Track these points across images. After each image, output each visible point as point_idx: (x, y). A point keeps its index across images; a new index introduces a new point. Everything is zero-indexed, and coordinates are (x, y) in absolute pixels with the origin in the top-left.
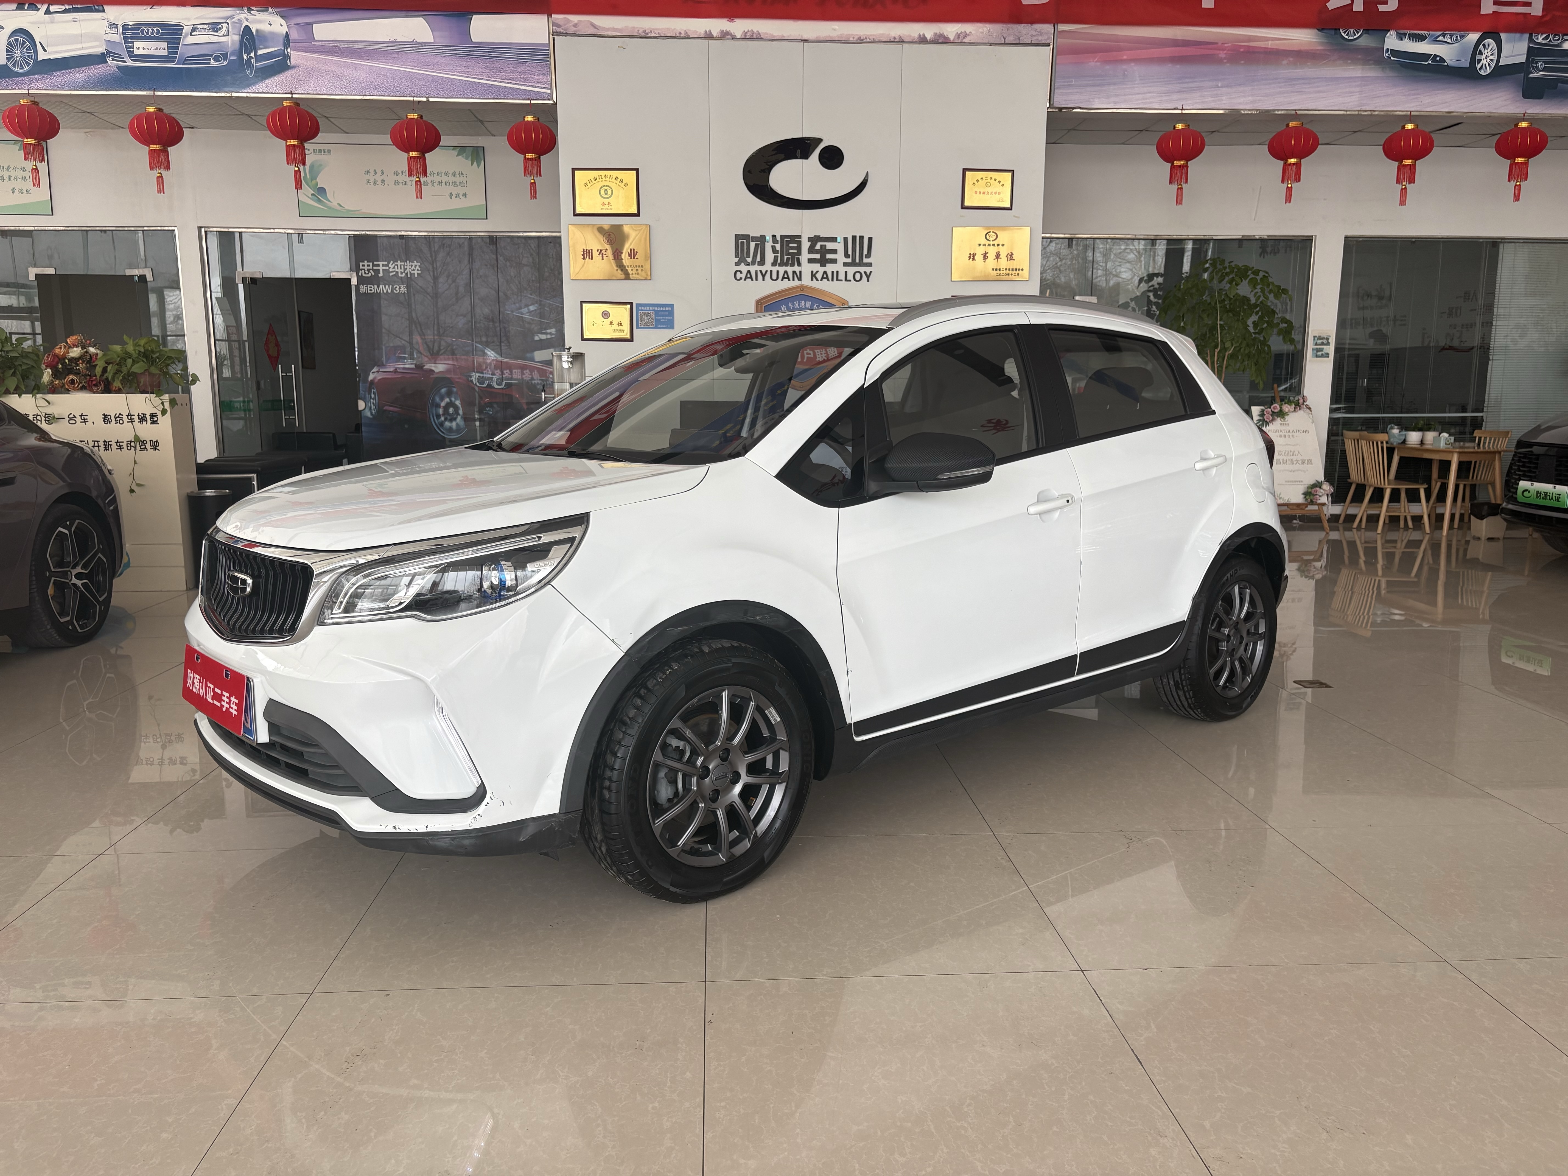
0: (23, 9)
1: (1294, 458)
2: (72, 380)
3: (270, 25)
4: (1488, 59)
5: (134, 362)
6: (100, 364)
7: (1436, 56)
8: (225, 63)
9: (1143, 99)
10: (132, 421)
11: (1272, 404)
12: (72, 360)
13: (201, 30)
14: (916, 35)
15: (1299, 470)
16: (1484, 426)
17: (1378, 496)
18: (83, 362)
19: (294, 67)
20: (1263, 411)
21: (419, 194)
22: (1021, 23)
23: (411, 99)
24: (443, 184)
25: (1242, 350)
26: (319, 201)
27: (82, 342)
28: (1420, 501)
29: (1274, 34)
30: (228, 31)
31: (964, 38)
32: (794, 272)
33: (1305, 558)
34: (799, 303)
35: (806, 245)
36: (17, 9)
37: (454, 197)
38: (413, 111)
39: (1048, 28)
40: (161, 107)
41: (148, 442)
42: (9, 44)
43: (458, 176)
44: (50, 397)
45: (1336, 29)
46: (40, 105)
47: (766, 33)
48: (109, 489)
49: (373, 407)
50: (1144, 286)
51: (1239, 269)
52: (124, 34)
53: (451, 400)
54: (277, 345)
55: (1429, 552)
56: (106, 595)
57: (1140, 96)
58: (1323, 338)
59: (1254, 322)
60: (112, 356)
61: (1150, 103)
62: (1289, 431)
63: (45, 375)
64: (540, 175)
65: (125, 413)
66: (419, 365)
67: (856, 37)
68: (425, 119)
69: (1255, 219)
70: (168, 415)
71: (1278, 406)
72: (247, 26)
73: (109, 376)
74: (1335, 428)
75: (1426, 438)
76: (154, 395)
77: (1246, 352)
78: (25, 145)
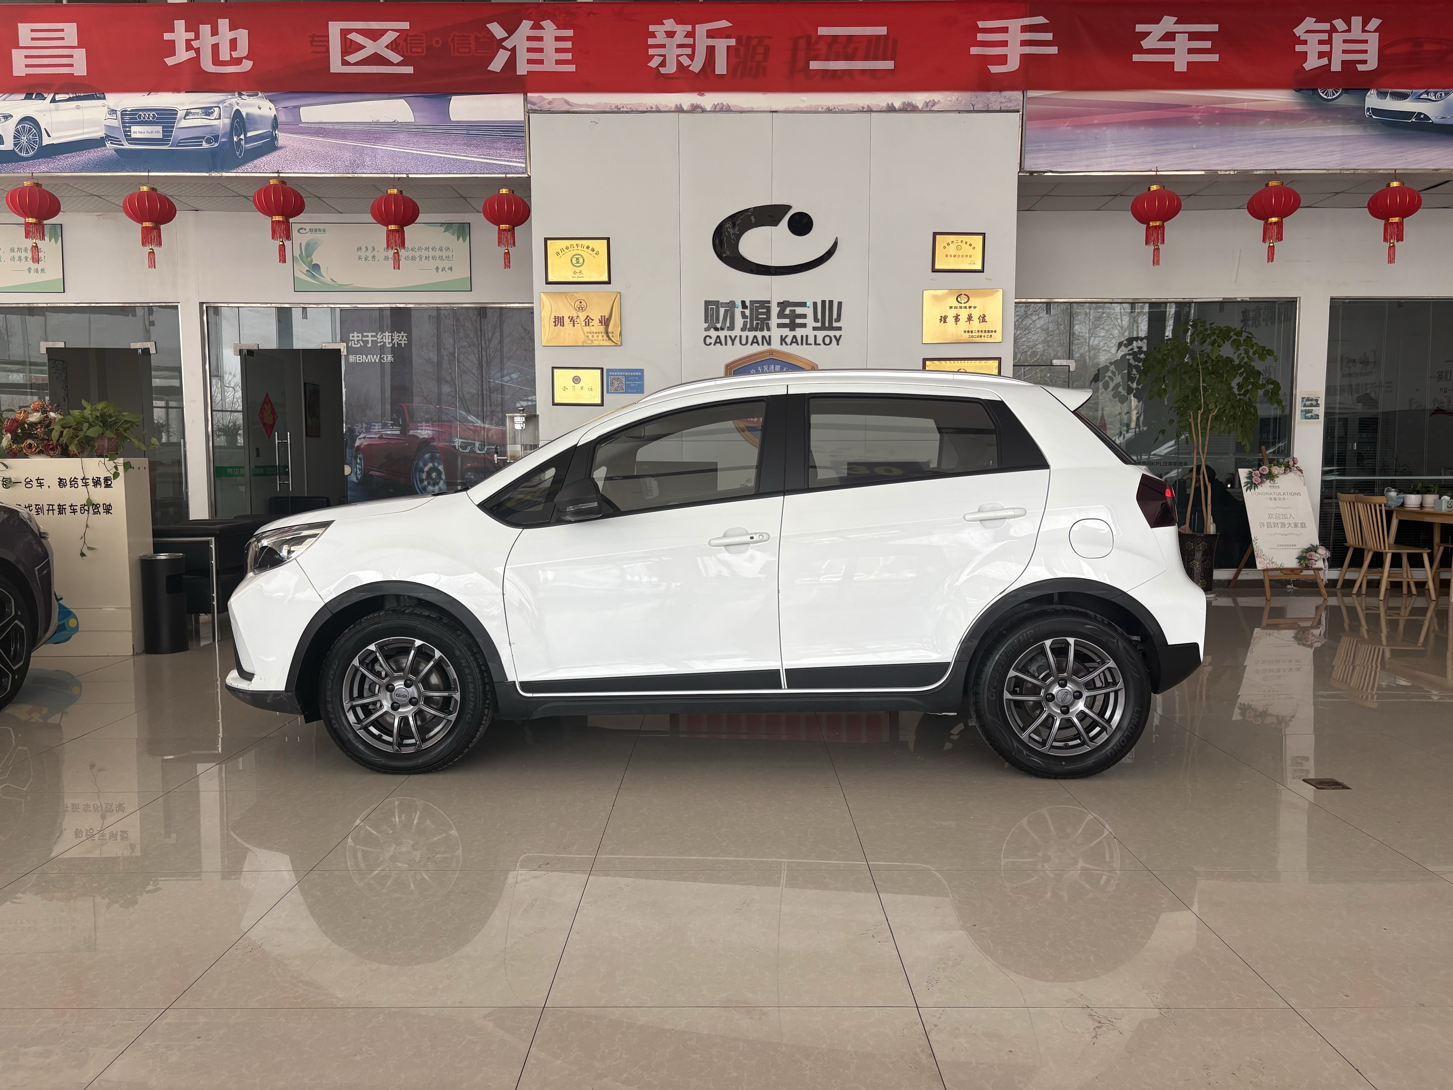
0: (31, 99)
1: (1286, 521)
2: (30, 445)
3: (260, 108)
5: (91, 426)
6: (58, 429)
7: (1420, 114)
8: (216, 145)
9: (1116, 162)
10: (86, 485)
11: (1260, 466)
12: (33, 425)
13: (194, 114)
14: (885, 105)
15: (1292, 534)
17: (1378, 561)
18: (42, 426)
19: (281, 148)
20: (1251, 473)
21: (397, 265)
22: (990, 91)
23: (392, 176)
24: (431, 258)
25: (1227, 411)
26: (313, 276)
27: (42, 407)
28: (1423, 566)
29: (1249, 96)
30: (220, 115)
31: (932, 106)
32: (763, 337)
33: (1303, 624)
34: (769, 367)
35: (775, 310)
36: (25, 99)
37: (440, 270)
38: (394, 187)
39: (1017, 95)
40: (155, 187)
41: (101, 506)
42: (17, 131)
43: (444, 251)
44: (9, 461)
45: (1313, 90)
46: (43, 187)
47: (735, 106)
49: (359, 472)
50: (1124, 350)
51: (1221, 330)
52: (122, 119)
53: (434, 465)
54: (273, 413)
55: (1435, 620)
56: (21, 663)
57: (1113, 159)
58: (1312, 400)
59: (1238, 384)
60: (70, 420)
61: (1124, 165)
62: (1280, 494)
63: (4, 439)
64: (514, 245)
65: (80, 476)
66: (404, 431)
67: (825, 108)
68: (404, 194)
69: (1235, 282)
70: (121, 478)
71: (1267, 469)
72: (237, 110)
73: (65, 440)
74: (1329, 491)
75: (1426, 501)
76: (108, 459)
77: (1231, 414)
78: (27, 224)
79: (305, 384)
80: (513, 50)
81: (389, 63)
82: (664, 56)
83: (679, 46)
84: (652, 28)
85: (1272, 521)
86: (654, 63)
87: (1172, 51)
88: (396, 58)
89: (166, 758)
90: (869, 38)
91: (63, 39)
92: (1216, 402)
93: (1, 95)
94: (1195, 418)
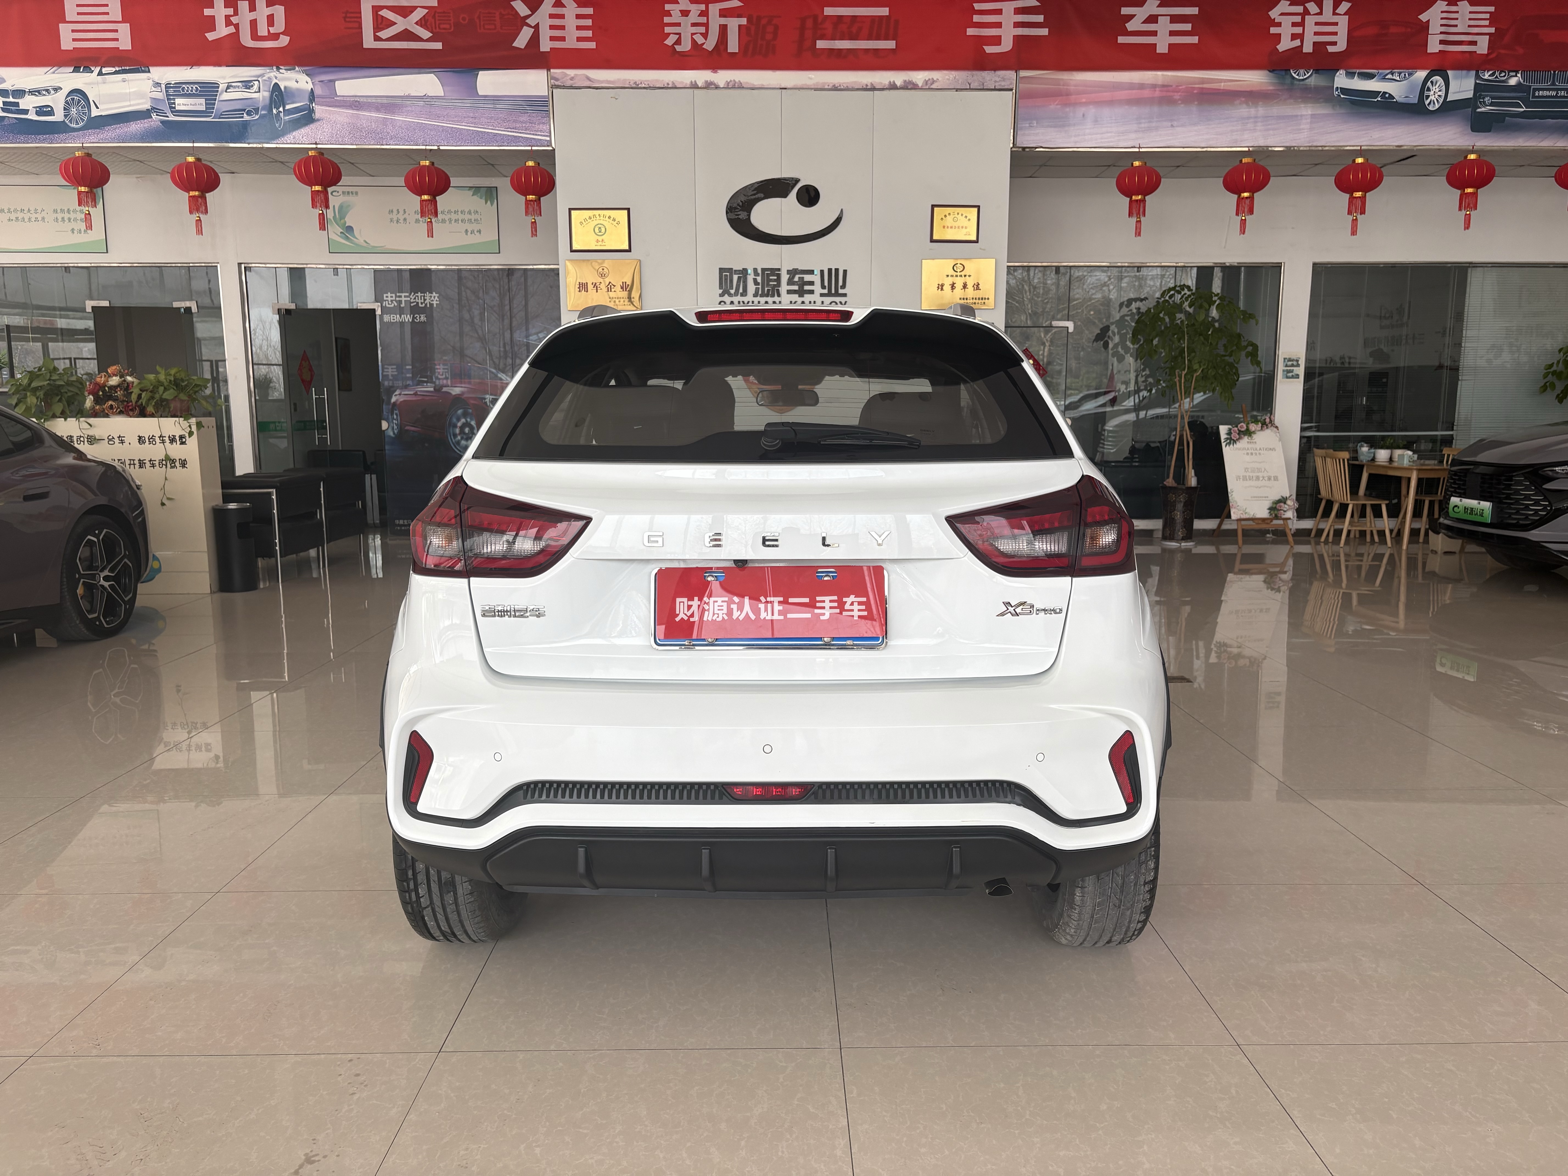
0: (79, 72)
1: (1260, 475)
2: (111, 406)
3: (297, 82)
4: (1436, 95)
5: (165, 389)
6: (136, 392)
7: (1385, 93)
8: (257, 117)
9: (1102, 139)
10: (163, 442)
11: (1239, 423)
12: (111, 388)
13: (235, 87)
14: (887, 82)
15: (1265, 486)
16: (1454, 443)
17: (1342, 512)
18: (121, 389)
19: (318, 120)
20: (1230, 429)
21: (430, 233)
22: (985, 70)
23: (424, 147)
24: (460, 221)
25: (1210, 371)
26: (347, 238)
27: (120, 372)
28: (1382, 516)
29: (1225, 76)
30: (259, 88)
31: (932, 84)
33: (1271, 570)
35: (785, 278)
36: (73, 71)
37: (469, 233)
38: (426, 159)
39: (1011, 74)
40: (199, 157)
41: (178, 461)
42: (67, 102)
43: (473, 214)
44: (92, 420)
45: (1286, 70)
46: (93, 157)
47: (747, 83)
48: (138, 503)
49: (395, 427)
52: (167, 91)
53: (466, 421)
54: (311, 369)
56: (131, 595)
57: (1099, 136)
58: (1293, 360)
60: (146, 384)
61: (1108, 142)
62: (1256, 449)
63: (88, 401)
64: (541, 215)
65: (157, 435)
66: (437, 388)
67: (831, 85)
68: (436, 165)
69: (1225, 247)
70: (195, 436)
71: (1245, 426)
72: (276, 84)
73: (143, 401)
74: (1307, 446)
75: (1393, 456)
76: (183, 419)
77: (1213, 374)
78: (79, 193)
79: (336, 338)
80: (537, 27)
81: (418, 39)
82: (679, 34)
83: (693, 25)
84: (668, 7)
85: (1247, 474)
86: (670, 41)
87: (1154, 33)
88: (425, 34)
90: (873, 18)
91: (107, 14)
92: (1200, 363)
93: (50, 68)
94: (1180, 377)
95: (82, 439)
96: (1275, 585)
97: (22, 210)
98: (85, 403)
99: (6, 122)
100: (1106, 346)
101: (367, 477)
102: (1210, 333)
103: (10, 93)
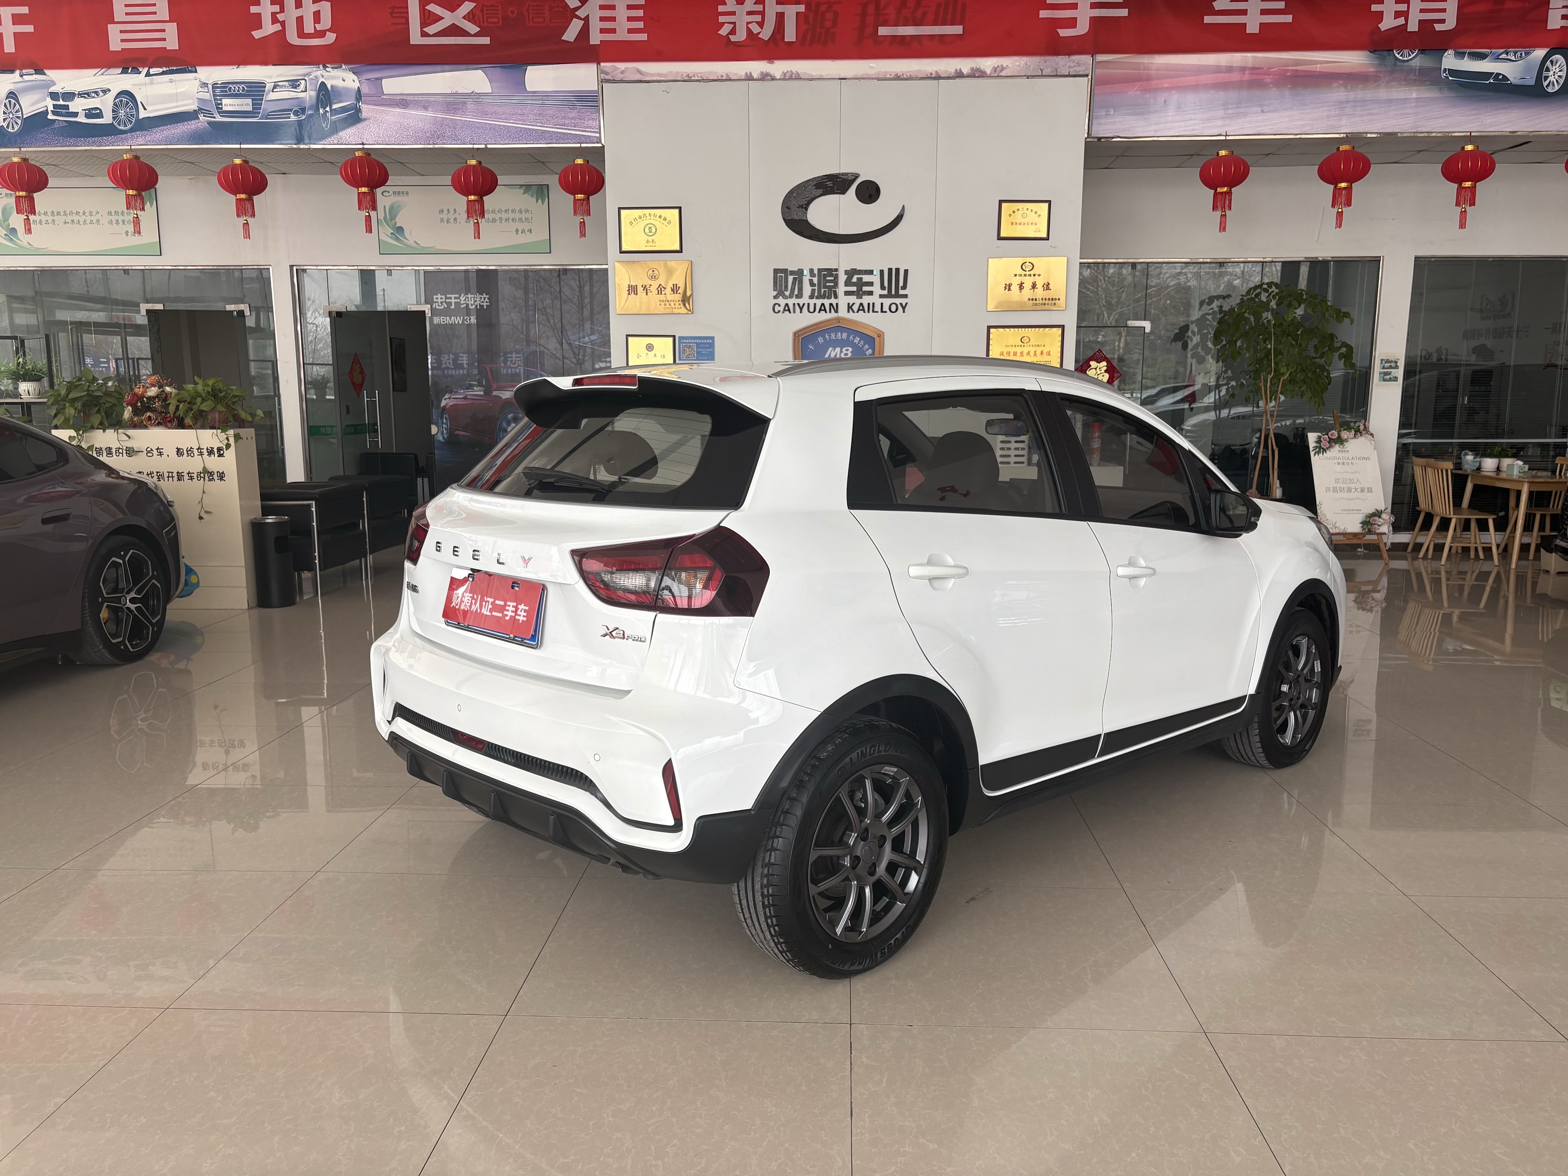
0: (127, 73)
1: (1353, 486)
2: (150, 417)
3: (344, 80)
4: (1556, 75)
5: (204, 400)
6: (174, 402)
7: (1499, 74)
8: (304, 117)
9: (1185, 126)
10: (201, 454)
11: (1329, 430)
12: (149, 398)
13: (281, 86)
14: (953, 70)
15: (1357, 499)
17: (1445, 524)
18: (159, 400)
19: (365, 119)
20: (1319, 437)
21: (477, 235)
22: (1059, 55)
23: (471, 146)
24: (510, 221)
25: (1299, 375)
26: (397, 239)
27: (159, 382)
28: (1488, 531)
29: (1322, 57)
30: (306, 87)
31: (1001, 71)
32: (831, 305)
33: (1364, 588)
35: (842, 278)
36: (122, 73)
37: (520, 232)
38: (473, 158)
39: (1087, 59)
40: (247, 159)
41: (216, 473)
42: (115, 104)
43: (524, 213)
44: (131, 432)
45: (1388, 50)
46: (141, 159)
47: (805, 73)
48: (169, 519)
49: (445, 431)
51: (1295, 293)
52: (214, 92)
54: (362, 372)
56: (159, 617)
57: (1182, 124)
58: (1391, 362)
59: (1314, 346)
60: (185, 395)
61: (1193, 130)
62: (1348, 458)
63: (126, 412)
64: (589, 215)
65: (196, 447)
66: (488, 392)
67: (893, 75)
68: (483, 165)
69: (1317, 241)
70: (232, 449)
71: (1336, 433)
72: (323, 83)
73: (181, 413)
74: (1404, 453)
75: (1501, 466)
76: (220, 431)
77: (1302, 377)
78: (127, 196)
79: (391, 339)
80: (586, 19)
81: (465, 34)
82: (734, 23)
83: (749, 13)
85: (1338, 485)
86: (724, 31)
87: (1244, 12)
88: (473, 29)
89: (280, 701)
90: (939, 2)
91: (155, 13)
92: (1287, 365)
93: (99, 70)
94: (1266, 382)
95: (121, 451)
96: (1367, 605)
97: (77, 213)
98: (123, 414)
99: (56, 125)
100: (1185, 346)
101: (419, 480)
102: (1299, 333)
103: (60, 95)
